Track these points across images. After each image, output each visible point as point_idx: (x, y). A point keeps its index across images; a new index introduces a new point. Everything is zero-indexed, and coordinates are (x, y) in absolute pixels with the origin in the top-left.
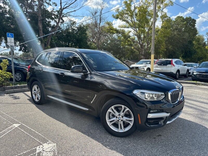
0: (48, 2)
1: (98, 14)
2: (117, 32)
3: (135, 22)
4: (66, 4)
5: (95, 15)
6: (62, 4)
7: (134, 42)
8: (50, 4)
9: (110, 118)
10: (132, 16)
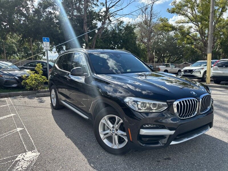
0: (95, 3)
1: (149, 9)
2: (173, 28)
3: (196, 15)
4: (111, 3)
5: (145, 11)
6: (107, 3)
7: (195, 40)
8: (98, 5)
9: (104, 130)
10: (192, 8)
